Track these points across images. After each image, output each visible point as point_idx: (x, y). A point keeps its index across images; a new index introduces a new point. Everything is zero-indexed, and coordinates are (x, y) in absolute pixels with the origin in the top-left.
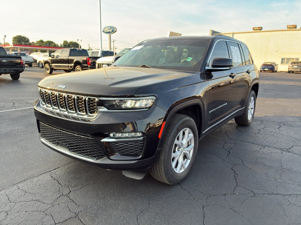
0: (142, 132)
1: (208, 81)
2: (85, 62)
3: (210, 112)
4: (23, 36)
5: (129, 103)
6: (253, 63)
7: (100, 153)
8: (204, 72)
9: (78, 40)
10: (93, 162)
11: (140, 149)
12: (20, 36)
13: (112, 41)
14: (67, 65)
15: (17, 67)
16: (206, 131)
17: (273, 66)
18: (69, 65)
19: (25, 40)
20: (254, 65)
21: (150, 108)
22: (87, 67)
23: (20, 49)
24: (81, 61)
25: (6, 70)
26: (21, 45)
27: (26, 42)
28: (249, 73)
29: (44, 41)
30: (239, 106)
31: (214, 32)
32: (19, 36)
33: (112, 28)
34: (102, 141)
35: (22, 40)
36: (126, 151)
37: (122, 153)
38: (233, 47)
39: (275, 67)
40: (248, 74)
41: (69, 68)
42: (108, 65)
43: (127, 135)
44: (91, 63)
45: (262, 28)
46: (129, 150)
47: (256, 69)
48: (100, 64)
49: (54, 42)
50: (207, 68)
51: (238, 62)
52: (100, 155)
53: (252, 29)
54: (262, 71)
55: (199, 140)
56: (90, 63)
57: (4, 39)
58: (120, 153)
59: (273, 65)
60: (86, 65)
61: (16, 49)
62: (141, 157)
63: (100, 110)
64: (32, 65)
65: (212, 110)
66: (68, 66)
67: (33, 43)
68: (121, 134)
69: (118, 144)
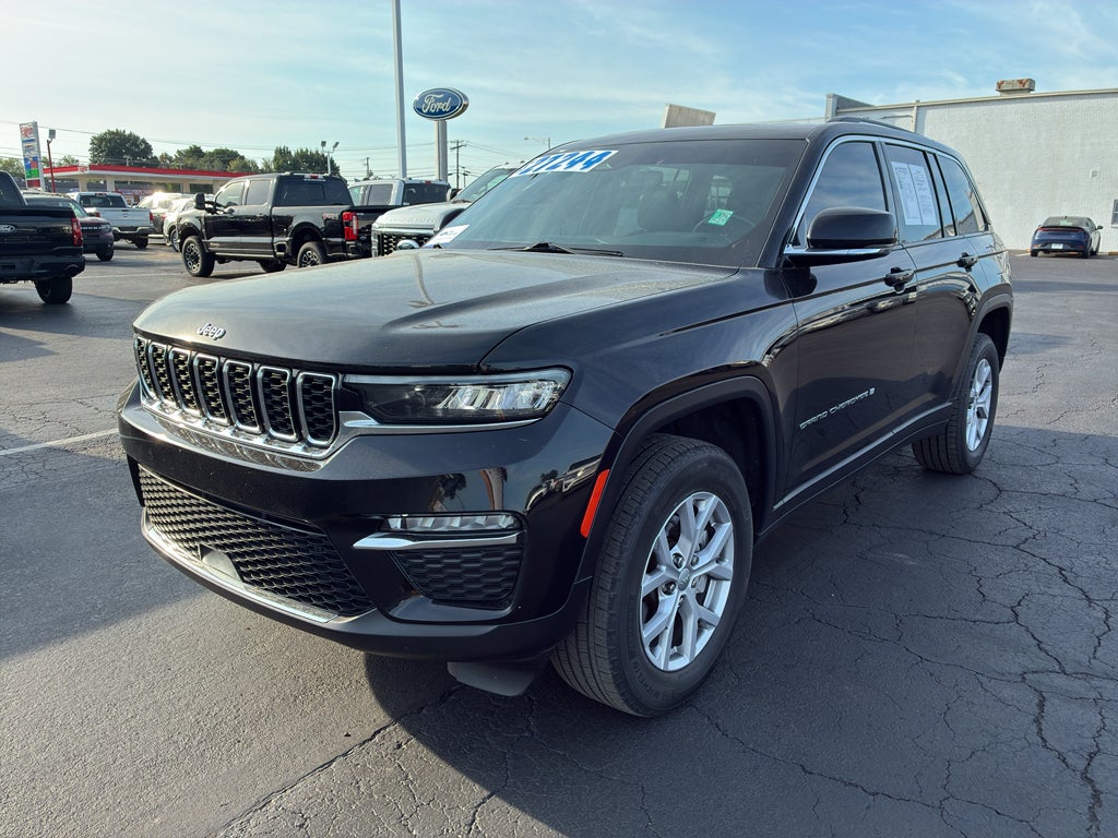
0: (514, 514)
1: (793, 302)
2: (338, 227)
3: (803, 425)
4: (127, 133)
5: (466, 397)
6: (986, 228)
7: (353, 592)
8: (778, 265)
9: (324, 144)
10: (325, 626)
11: (508, 579)
12: (117, 133)
13: (449, 145)
14: (267, 240)
15: (59, 253)
16: (786, 499)
17: (1086, 234)
18: (276, 239)
19: (137, 146)
20: (992, 234)
21: (543, 414)
22: (344, 246)
23: (116, 182)
24: (321, 225)
25: (13, 267)
26: (121, 166)
27: (139, 154)
28: (968, 267)
29: (204, 150)
30: (929, 397)
31: (842, 104)
32: (113, 133)
33: (451, 96)
34: (358, 545)
35: (127, 149)
36: (453, 586)
37: (436, 596)
38: (905, 166)
39: (1092, 235)
40: (963, 270)
41: (275, 254)
42: (421, 240)
43: (456, 523)
44: (359, 231)
45: (1032, 82)
46: (465, 582)
47: (998, 249)
48: (390, 237)
49: (241, 153)
50: (790, 250)
51: (925, 223)
52: (355, 601)
53: (995, 87)
54: (1040, 253)
55: (756, 538)
56: (355, 232)
57: (49, 142)
58: (428, 595)
59: (1085, 228)
60: (340, 240)
61: (102, 182)
62: (508, 610)
63: (348, 424)
64: (147, 240)
65: (814, 419)
66: (271, 245)
67: (165, 157)
68: (433, 519)
69: (420, 558)
